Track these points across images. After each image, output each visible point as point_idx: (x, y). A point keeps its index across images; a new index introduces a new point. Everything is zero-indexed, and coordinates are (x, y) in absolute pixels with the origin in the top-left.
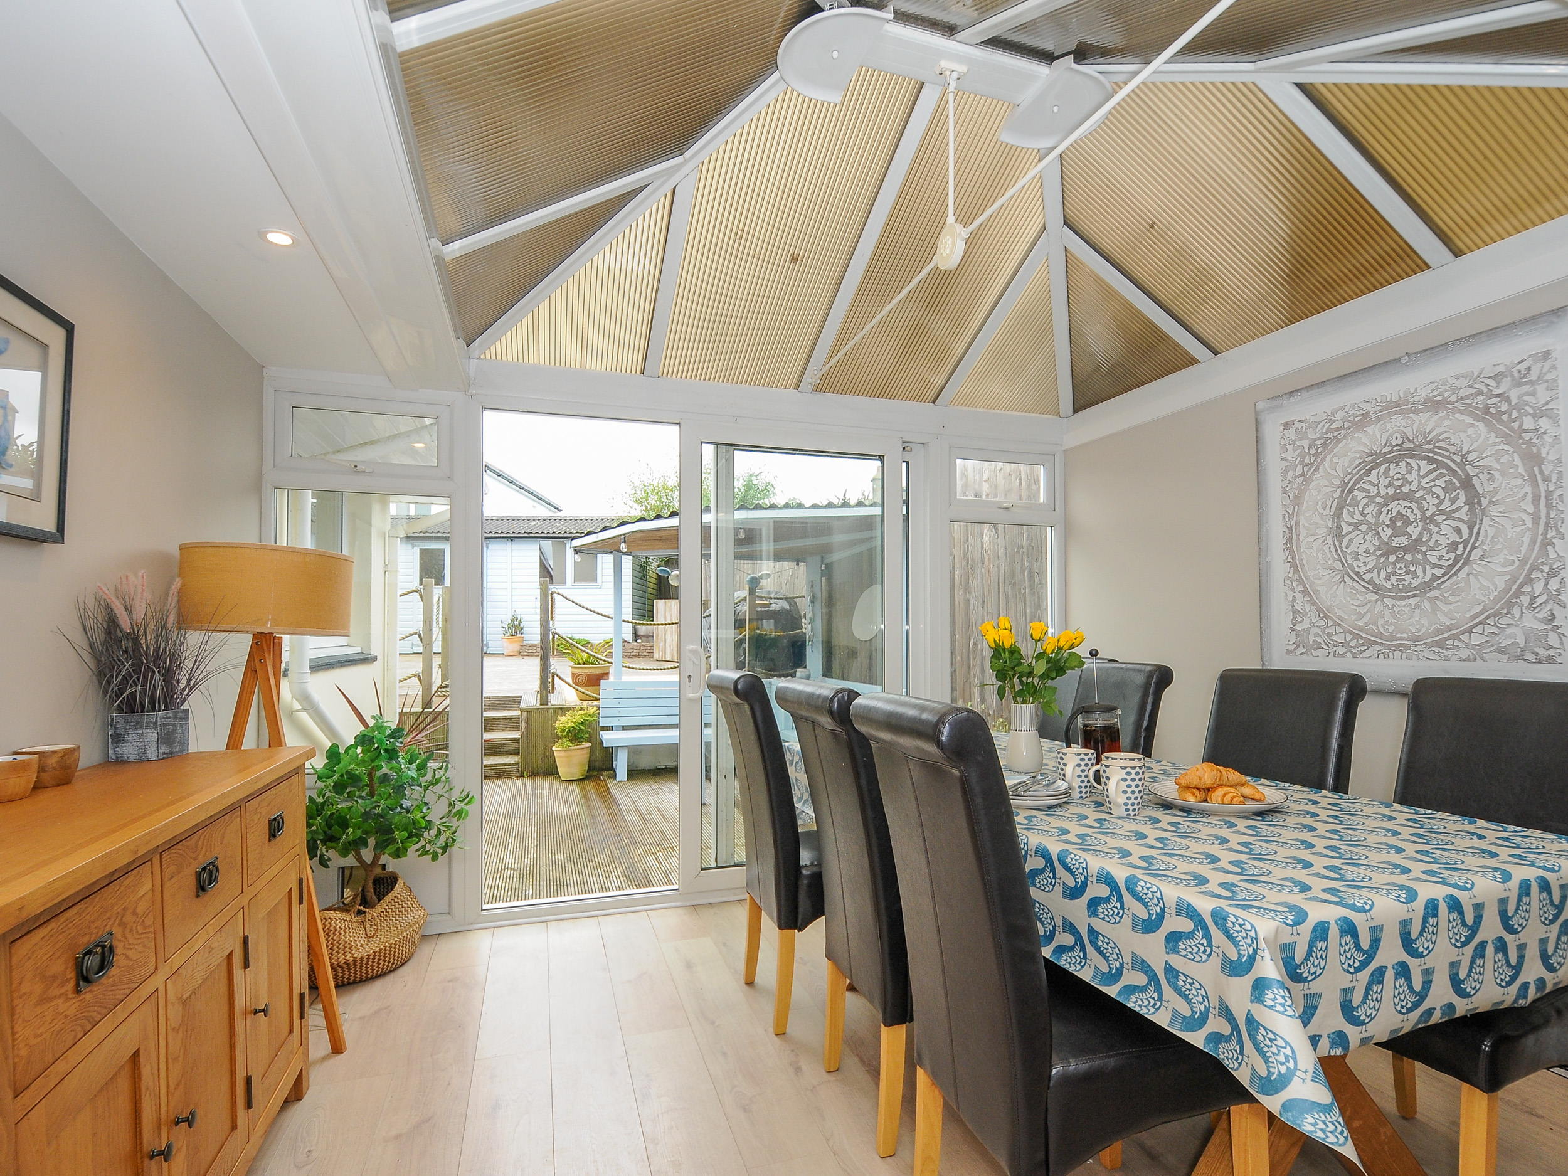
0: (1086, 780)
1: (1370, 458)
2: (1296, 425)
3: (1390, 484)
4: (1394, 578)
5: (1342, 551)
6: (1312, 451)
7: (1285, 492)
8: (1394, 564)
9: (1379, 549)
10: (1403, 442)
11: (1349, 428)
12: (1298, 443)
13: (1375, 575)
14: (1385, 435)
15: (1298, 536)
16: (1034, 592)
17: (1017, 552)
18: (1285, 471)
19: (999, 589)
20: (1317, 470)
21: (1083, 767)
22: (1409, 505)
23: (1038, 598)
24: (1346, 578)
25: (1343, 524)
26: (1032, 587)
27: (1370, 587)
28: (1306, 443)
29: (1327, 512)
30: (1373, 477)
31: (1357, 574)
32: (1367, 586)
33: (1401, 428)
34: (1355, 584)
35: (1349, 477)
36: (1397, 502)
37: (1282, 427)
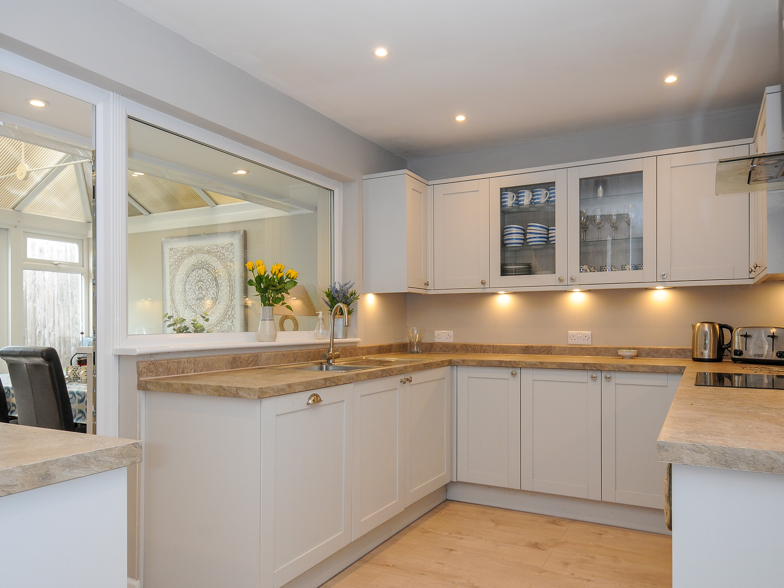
0: (76, 375)
1: (193, 267)
2: (174, 250)
3: (198, 276)
4: (199, 308)
5: (186, 297)
6: (178, 261)
7: (170, 274)
8: (199, 303)
9: (195, 297)
10: (201, 263)
11: (188, 255)
12: (174, 257)
13: (194, 306)
14: (197, 259)
15: (174, 291)
16: (74, 305)
17: (65, 284)
18: (170, 266)
19: (54, 302)
20: (179, 267)
21: (75, 371)
22: (203, 284)
23: (76, 308)
24: (187, 307)
25: (186, 288)
26: (73, 302)
27: (193, 310)
28: (176, 257)
29: (182, 283)
30: (194, 273)
31: (190, 306)
32: (192, 310)
33: (201, 258)
34: (190, 310)
35: (188, 272)
36: (200, 282)
37: (169, 250)
